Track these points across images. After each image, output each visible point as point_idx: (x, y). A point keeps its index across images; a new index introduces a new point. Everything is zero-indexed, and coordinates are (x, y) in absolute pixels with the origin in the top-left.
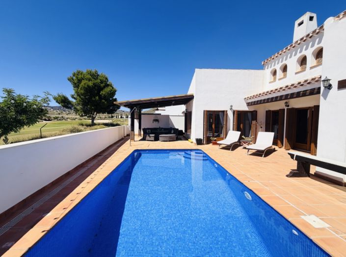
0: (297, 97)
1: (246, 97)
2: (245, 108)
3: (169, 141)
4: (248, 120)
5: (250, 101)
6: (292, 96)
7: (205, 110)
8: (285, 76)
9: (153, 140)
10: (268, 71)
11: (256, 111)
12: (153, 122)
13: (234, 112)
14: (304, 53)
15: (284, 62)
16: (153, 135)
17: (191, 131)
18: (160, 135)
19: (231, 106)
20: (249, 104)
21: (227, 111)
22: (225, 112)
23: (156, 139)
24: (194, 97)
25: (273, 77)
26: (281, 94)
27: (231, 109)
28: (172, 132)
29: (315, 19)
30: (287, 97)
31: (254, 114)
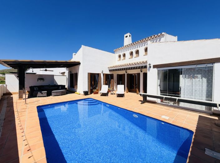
0: (134, 69)
1: (109, 67)
2: (108, 73)
3: (61, 95)
4: (109, 79)
5: (111, 69)
6: (129, 69)
7: (89, 72)
8: (124, 59)
9: (46, 95)
10: (117, 55)
11: (113, 75)
12: (38, 81)
13: (104, 74)
14: (132, 50)
15: (124, 52)
16: (46, 92)
17: (77, 86)
18: (52, 91)
19: (103, 71)
20: (110, 71)
21: (100, 74)
22: (99, 75)
23: (49, 94)
24: (80, 63)
25: (119, 59)
26: (127, 67)
27: (102, 73)
28: (60, 88)
29: (131, 36)
30: (127, 69)
31: (112, 76)
